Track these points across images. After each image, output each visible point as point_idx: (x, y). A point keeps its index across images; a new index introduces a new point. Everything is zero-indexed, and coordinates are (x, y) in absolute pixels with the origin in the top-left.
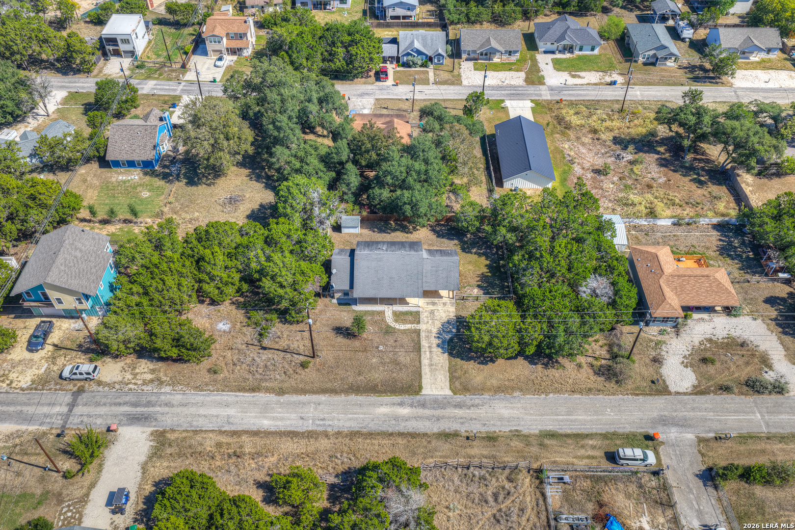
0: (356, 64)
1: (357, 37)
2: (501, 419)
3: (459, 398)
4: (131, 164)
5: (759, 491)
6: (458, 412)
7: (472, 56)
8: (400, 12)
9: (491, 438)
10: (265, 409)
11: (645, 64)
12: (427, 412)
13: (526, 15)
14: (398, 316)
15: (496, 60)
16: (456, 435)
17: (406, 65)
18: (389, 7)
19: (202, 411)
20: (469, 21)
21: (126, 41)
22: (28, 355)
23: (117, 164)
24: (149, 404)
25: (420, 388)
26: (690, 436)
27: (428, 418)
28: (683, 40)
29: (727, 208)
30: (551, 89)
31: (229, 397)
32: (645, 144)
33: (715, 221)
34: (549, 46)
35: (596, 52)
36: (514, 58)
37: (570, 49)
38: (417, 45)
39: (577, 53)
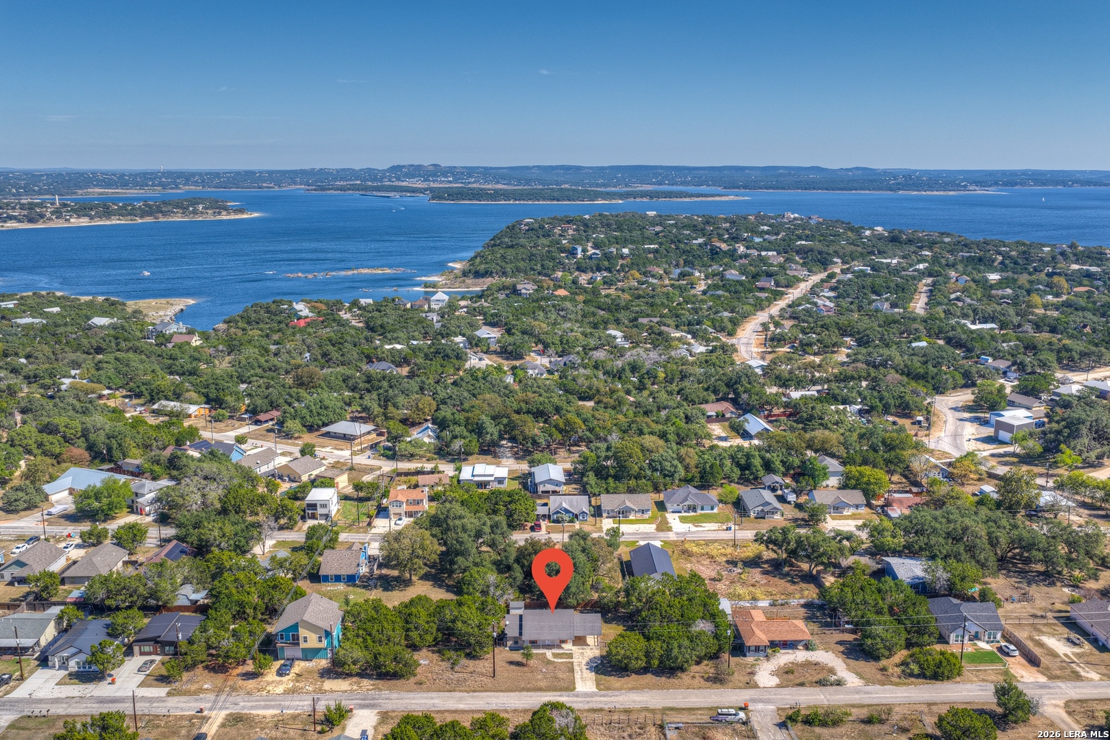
0: (515, 517)
1: (516, 497)
2: (634, 702)
3: (603, 692)
4: (338, 578)
5: (818, 730)
6: (602, 699)
7: (611, 514)
8: (550, 487)
9: (627, 711)
10: (460, 700)
11: (756, 518)
12: (579, 699)
13: (656, 489)
14: (555, 655)
15: (632, 517)
16: (601, 710)
17: (557, 521)
18: (541, 483)
19: (413, 701)
20: (608, 492)
21: (324, 506)
22: (278, 678)
23: (326, 579)
24: (374, 699)
25: (574, 688)
26: (772, 707)
27: (581, 702)
28: (789, 503)
29: (811, 593)
30: (677, 534)
31: (434, 694)
32: (753, 562)
33: (802, 601)
34: (675, 507)
35: (715, 511)
36: (646, 516)
37: (694, 509)
38: (564, 505)
39: (699, 512)
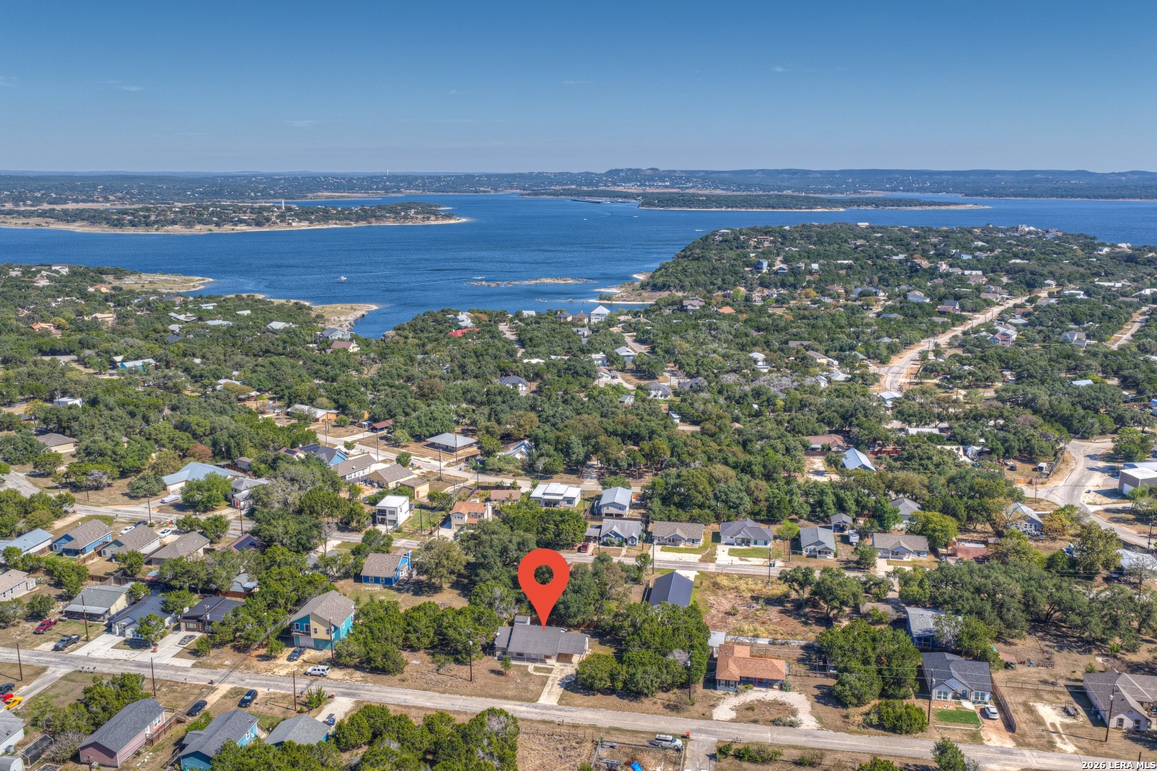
0: (562, 536)
1: (567, 517)
2: (586, 719)
3: (561, 707)
4: (377, 580)
5: (745, 765)
6: (558, 713)
7: (662, 541)
8: (613, 510)
9: (575, 726)
11: (808, 557)
12: (537, 710)
13: (718, 518)
14: (536, 669)
15: (682, 546)
16: (552, 722)
17: (605, 544)
18: (605, 505)
20: (669, 520)
21: (393, 513)
22: (287, 662)
23: (367, 579)
24: (357, 689)
25: (537, 700)
26: (714, 739)
27: (536, 713)
28: (851, 544)
29: (812, 633)
30: (719, 566)
31: (410, 691)
32: (771, 601)
33: (803, 643)
34: (728, 539)
35: (769, 546)
36: (696, 546)
37: (747, 542)
38: (615, 529)
39: (752, 546)
